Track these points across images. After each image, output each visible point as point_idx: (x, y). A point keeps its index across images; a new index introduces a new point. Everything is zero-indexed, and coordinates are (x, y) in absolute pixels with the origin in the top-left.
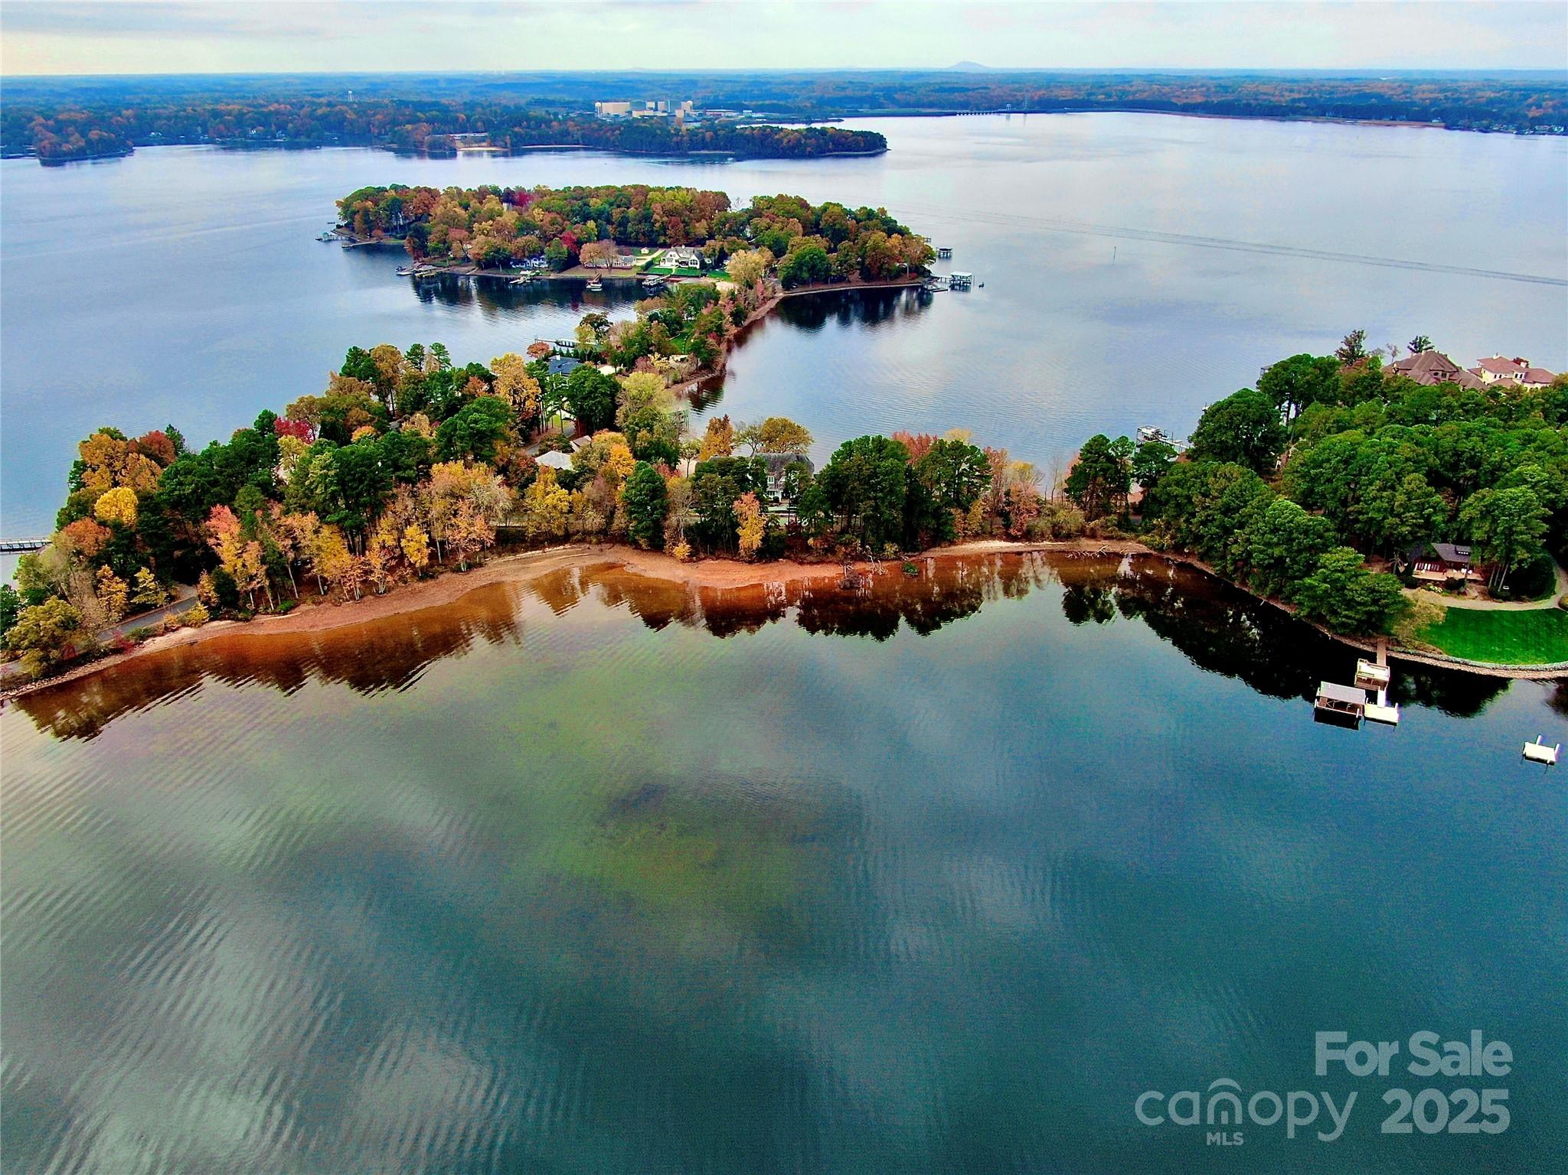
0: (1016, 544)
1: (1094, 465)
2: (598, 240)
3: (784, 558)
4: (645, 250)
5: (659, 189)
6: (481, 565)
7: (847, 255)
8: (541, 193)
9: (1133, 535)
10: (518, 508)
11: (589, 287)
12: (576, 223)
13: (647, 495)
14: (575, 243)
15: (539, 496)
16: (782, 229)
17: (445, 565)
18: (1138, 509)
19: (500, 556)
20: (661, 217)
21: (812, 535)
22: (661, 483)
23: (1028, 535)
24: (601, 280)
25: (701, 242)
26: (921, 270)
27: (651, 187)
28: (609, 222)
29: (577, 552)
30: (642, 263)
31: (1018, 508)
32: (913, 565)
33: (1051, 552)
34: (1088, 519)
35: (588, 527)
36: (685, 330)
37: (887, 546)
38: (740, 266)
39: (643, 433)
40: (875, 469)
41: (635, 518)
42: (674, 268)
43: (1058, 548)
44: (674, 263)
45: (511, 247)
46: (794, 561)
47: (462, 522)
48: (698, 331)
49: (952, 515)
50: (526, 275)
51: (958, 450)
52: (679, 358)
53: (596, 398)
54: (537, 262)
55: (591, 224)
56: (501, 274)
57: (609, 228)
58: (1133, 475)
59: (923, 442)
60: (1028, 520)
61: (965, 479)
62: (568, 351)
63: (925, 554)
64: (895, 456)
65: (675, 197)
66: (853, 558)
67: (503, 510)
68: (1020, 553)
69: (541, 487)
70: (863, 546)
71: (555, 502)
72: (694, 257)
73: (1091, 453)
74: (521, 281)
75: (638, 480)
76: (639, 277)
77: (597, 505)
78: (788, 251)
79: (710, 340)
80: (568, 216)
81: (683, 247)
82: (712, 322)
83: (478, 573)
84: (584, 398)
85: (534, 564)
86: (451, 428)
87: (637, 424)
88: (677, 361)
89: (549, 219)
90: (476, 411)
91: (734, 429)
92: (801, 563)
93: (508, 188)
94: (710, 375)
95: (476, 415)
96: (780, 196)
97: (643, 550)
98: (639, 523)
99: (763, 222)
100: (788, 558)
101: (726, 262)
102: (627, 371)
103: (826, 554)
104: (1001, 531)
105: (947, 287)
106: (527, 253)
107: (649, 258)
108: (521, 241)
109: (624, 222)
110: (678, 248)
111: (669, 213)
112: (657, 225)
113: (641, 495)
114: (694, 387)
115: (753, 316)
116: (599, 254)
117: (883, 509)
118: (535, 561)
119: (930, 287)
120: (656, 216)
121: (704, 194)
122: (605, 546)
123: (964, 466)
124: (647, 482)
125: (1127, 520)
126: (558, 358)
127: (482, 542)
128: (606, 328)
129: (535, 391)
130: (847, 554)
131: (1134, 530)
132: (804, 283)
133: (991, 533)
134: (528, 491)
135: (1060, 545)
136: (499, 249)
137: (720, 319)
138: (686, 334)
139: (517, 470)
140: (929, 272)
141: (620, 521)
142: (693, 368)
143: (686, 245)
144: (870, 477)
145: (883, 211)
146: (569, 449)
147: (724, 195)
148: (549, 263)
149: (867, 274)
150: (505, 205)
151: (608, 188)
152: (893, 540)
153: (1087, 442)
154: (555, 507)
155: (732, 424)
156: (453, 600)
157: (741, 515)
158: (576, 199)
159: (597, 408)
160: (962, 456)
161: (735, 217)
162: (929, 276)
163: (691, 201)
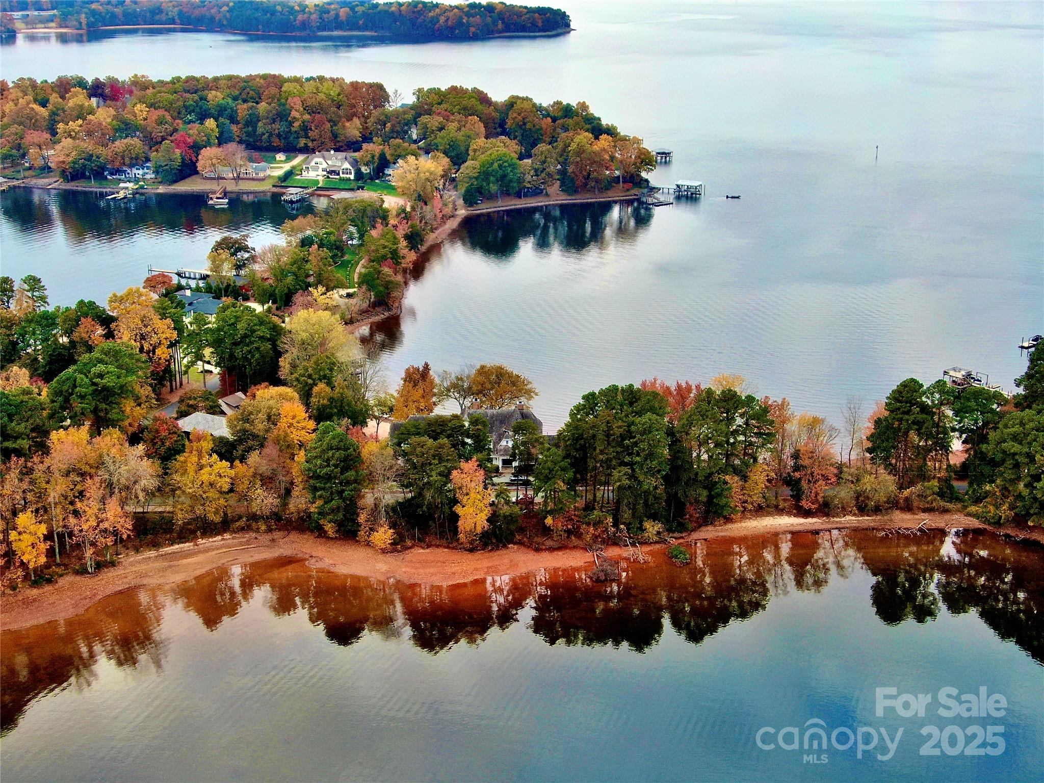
0: (810, 520)
1: (906, 417)
2: (219, 145)
3: (515, 544)
4: (280, 157)
5: (296, 80)
6: (112, 564)
7: (544, 162)
8: (141, 85)
9: (959, 506)
10: (165, 489)
11: (211, 202)
12: (190, 122)
13: (336, 466)
14: (191, 147)
15: (191, 469)
16: (459, 129)
17: (66, 566)
18: (963, 472)
19: (137, 551)
20: (302, 115)
21: (549, 512)
22: (354, 450)
23: (825, 509)
24: (225, 194)
25: (354, 146)
26: (637, 180)
27: (286, 76)
28: (233, 120)
29: (241, 544)
30: (279, 173)
31: (812, 473)
32: (682, 549)
33: (856, 530)
34: (901, 488)
35: (255, 508)
36: (347, 257)
37: (648, 525)
38: (410, 177)
39: (321, 387)
40: (629, 426)
41: (320, 497)
42: (320, 178)
43: (864, 525)
44: (320, 172)
45: (104, 153)
46: (529, 547)
47: (90, 507)
48: (367, 258)
49: (726, 483)
50: (126, 188)
51: (730, 401)
52: (343, 292)
53: (252, 343)
54: (141, 172)
55: (210, 123)
56: (93, 186)
57: (234, 128)
58: (953, 430)
59: (682, 392)
60: (823, 490)
61: (741, 438)
62: (197, 284)
63: (695, 535)
64: (652, 410)
65: (317, 89)
66: (603, 542)
67: (144, 490)
68: (816, 532)
69: (195, 459)
70: (616, 524)
71: (213, 478)
72: (347, 165)
73: (900, 402)
74: (121, 195)
75: (325, 446)
76: (275, 190)
77: (267, 481)
78: (469, 157)
79: (386, 270)
80: (179, 113)
81: (332, 152)
82: (385, 247)
83: (109, 574)
84: (235, 344)
85: (185, 561)
86: (69, 383)
87: (310, 377)
88: (341, 296)
89: (155, 117)
90: (101, 361)
91: (437, 380)
92: (538, 550)
93: (97, 79)
94: (387, 314)
95: (101, 368)
96: (454, 89)
97: (329, 538)
98: (326, 503)
99: (433, 121)
100: (520, 543)
101: (388, 171)
102: (277, 309)
103: (568, 537)
104: (789, 503)
105: (671, 199)
106: (127, 161)
107: (287, 167)
108: (120, 145)
109: (252, 122)
110: (326, 153)
111: (311, 110)
112: (296, 124)
113: (328, 466)
114: (365, 330)
115: (431, 238)
116: (226, 161)
117: (641, 478)
118: (185, 557)
119: (650, 200)
120: (294, 114)
121: (355, 86)
122: (277, 535)
123: (739, 421)
124: (338, 449)
125: (951, 487)
126: (188, 293)
127: (115, 533)
128: (246, 255)
129: (168, 335)
130: (596, 537)
131: (958, 499)
132: (491, 197)
133: (776, 507)
134: (174, 464)
135: (866, 521)
136: (92, 156)
137: (395, 244)
138: (349, 262)
139: (155, 437)
140: (647, 181)
141: (299, 501)
142: (365, 305)
143: (336, 150)
144: (623, 437)
145: (584, 106)
146: (218, 410)
147: (380, 87)
148: (156, 172)
149: (569, 184)
150: (94, 100)
151: (230, 78)
152: (654, 517)
153: (895, 388)
154: (211, 485)
155: (434, 374)
156: (81, 611)
157: (460, 488)
158: (188, 92)
159: (253, 356)
160: (736, 408)
161: (396, 114)
162: (648, 186)
163: (339, 95)
